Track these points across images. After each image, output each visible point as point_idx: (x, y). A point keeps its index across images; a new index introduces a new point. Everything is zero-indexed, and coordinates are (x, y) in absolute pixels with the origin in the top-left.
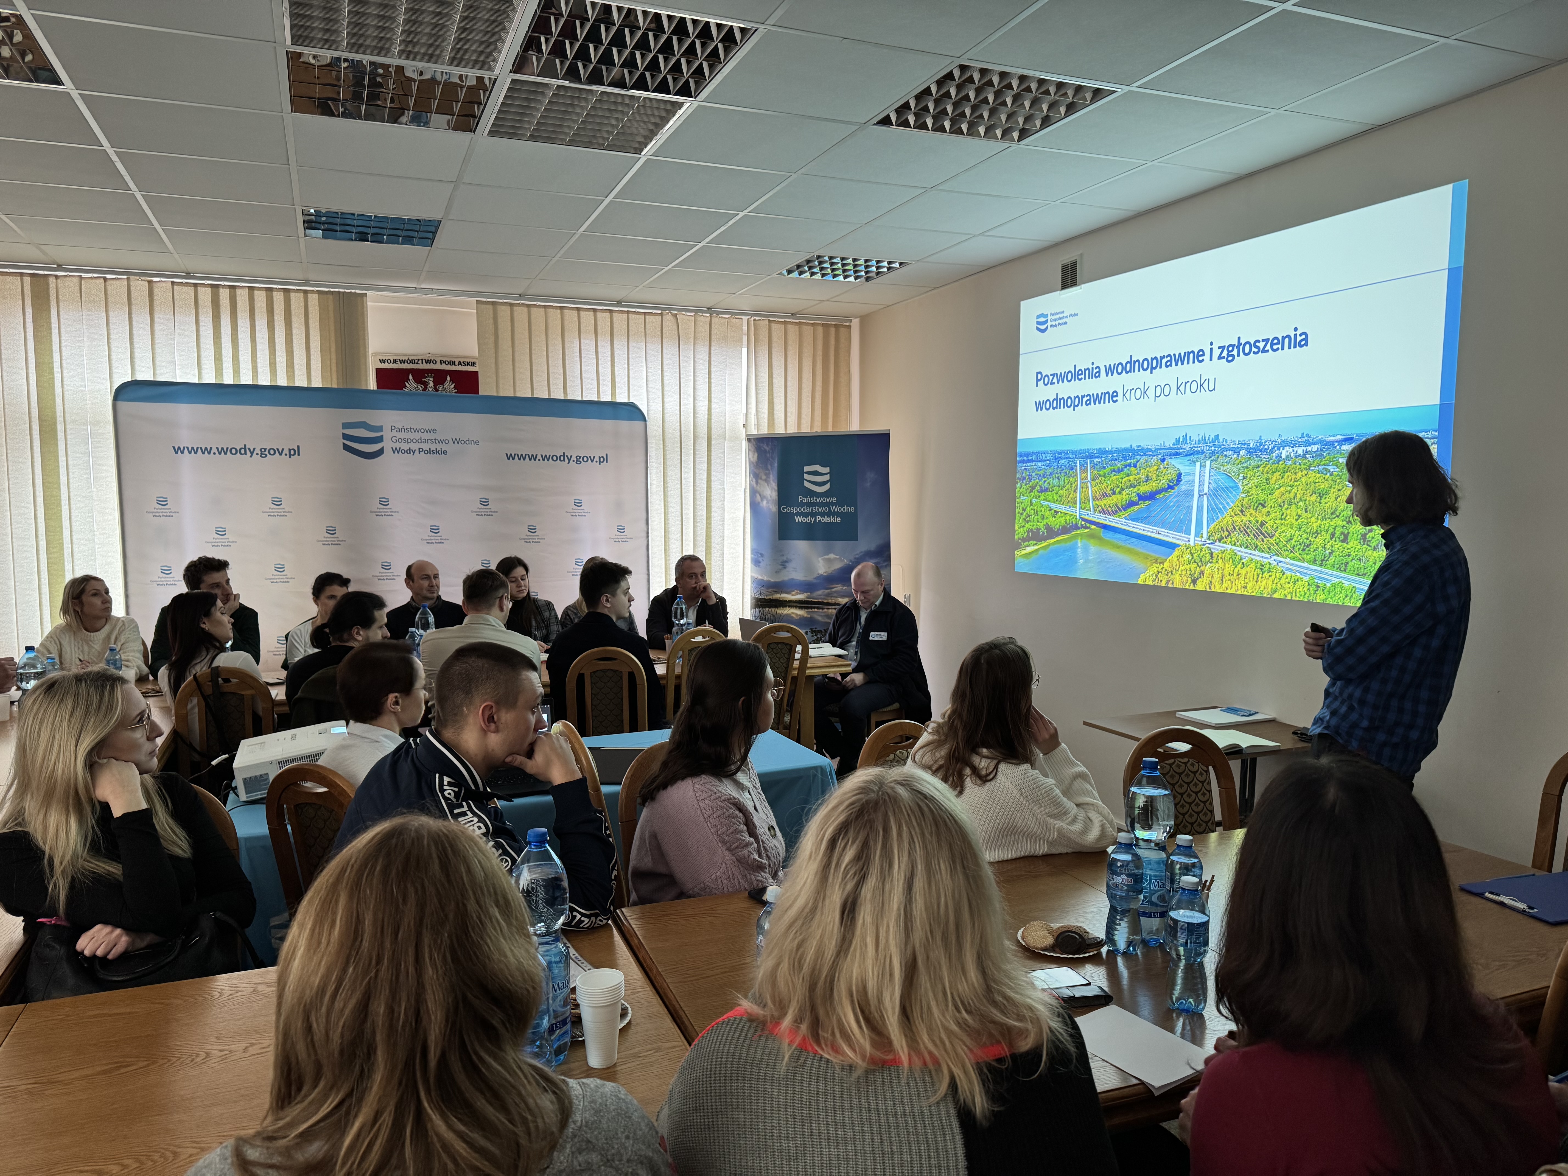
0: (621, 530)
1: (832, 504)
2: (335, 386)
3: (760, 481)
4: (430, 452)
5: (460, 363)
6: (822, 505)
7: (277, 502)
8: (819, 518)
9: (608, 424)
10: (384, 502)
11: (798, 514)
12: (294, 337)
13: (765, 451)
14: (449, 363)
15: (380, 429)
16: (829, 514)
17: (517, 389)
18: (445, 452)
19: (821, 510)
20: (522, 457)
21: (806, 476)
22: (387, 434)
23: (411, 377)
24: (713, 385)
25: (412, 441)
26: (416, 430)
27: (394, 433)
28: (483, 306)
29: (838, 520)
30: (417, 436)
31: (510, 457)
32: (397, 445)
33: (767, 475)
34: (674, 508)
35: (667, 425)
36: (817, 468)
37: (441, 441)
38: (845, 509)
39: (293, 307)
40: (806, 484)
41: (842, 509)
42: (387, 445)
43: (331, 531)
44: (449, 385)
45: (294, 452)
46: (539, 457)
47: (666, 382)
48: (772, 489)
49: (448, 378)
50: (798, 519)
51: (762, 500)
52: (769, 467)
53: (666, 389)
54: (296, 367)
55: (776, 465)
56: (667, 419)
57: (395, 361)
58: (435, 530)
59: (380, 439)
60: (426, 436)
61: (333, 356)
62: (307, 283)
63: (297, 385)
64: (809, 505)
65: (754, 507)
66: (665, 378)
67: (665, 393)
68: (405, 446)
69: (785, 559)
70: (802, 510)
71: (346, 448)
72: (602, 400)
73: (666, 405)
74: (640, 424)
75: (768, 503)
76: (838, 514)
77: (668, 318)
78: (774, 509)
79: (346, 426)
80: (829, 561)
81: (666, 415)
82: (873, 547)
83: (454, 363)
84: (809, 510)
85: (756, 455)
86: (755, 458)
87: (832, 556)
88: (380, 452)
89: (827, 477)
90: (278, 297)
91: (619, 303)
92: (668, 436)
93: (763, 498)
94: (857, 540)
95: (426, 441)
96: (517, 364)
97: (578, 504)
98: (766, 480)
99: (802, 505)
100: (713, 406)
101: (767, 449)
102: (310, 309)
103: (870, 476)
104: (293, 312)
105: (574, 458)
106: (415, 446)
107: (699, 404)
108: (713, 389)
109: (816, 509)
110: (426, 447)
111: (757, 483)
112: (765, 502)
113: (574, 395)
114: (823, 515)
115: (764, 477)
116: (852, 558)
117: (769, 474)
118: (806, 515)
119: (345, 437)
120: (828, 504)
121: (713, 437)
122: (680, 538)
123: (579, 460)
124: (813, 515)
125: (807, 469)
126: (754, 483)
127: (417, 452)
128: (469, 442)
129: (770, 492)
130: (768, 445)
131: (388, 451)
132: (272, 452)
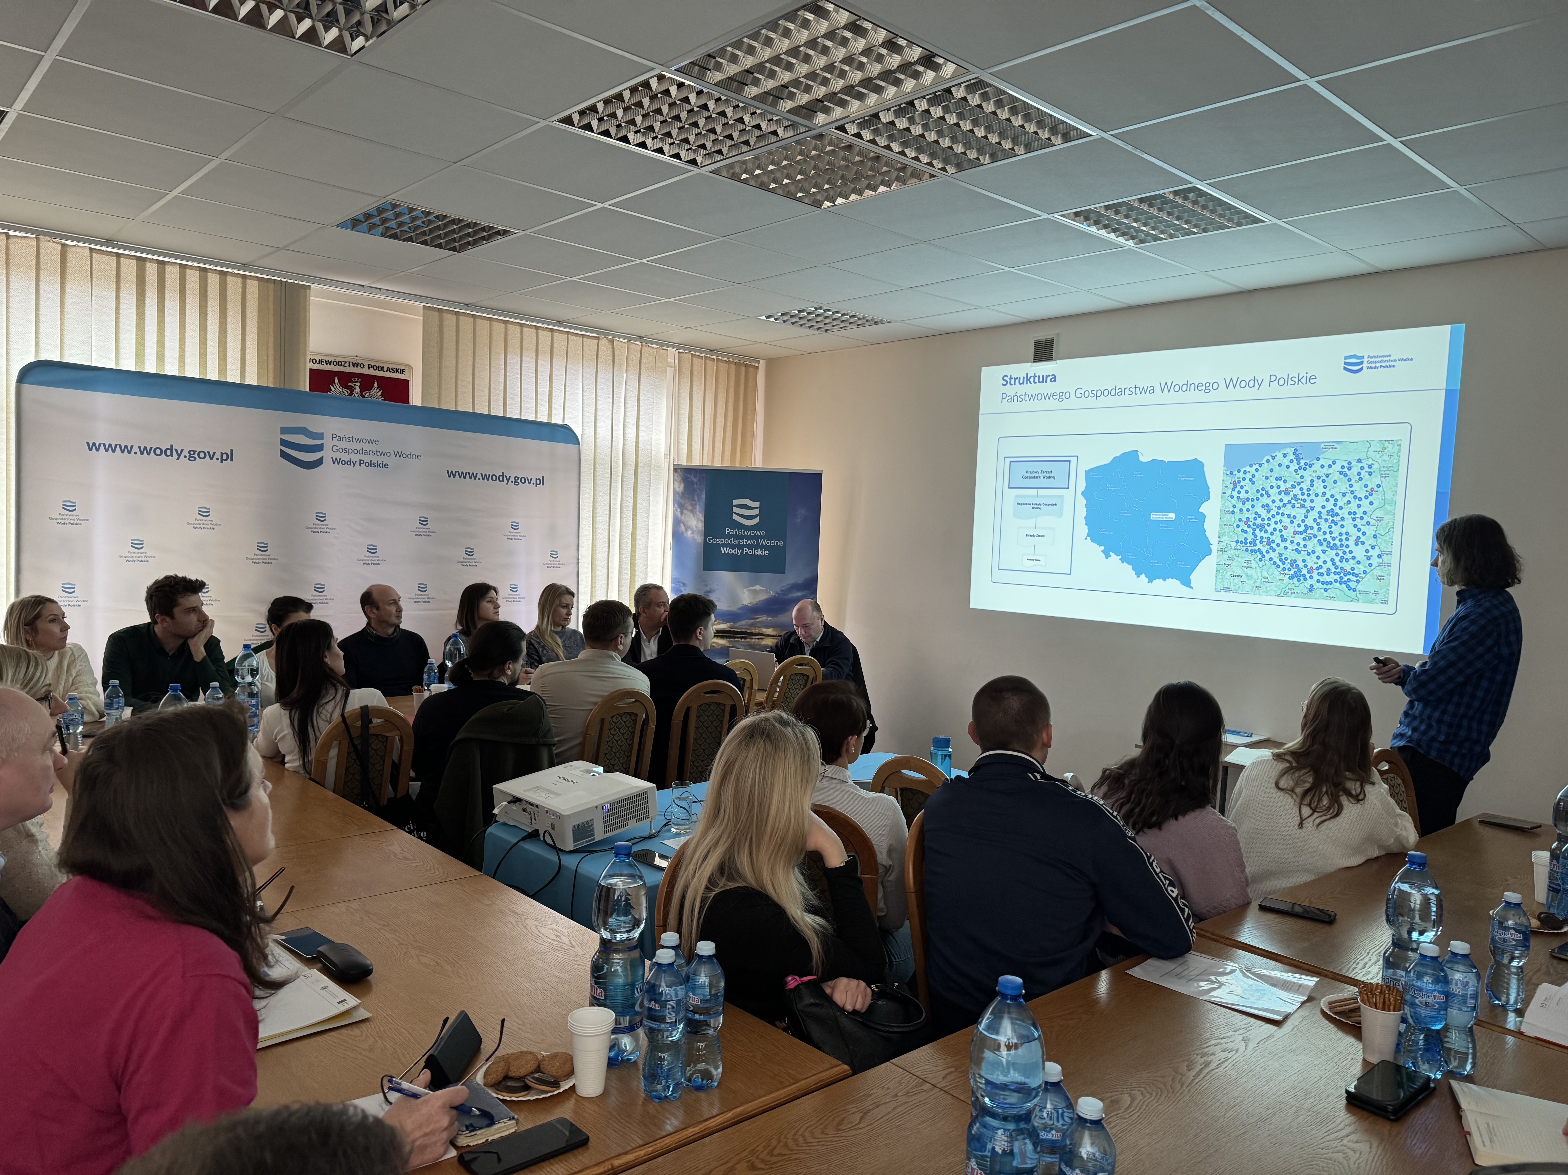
0: (554, 555)
1: (761, 537)
2: (271, 385)
3: (685, 511)
4: (370, 464)
5: (388, 369)
6: (749, 538)
7: (204, 513)
8: (746, 550)
9: (545, 445)
10: (321, 518)
11: (724, 545)
12: (229, 326)
13: (693, 483)
14: (378, 368)
15: (320, 436)
16: (757, 547)
17: (459, 403)
18: (386, 466)
19: (749, 542)
20: (463, 475)
21: (735, 509)
22: (327, 442)
23: (336, 381)
24: (641, 413)
25: (353, 451)
26: (358, 440)
27: (335, 441)
28: (429, 313)
29: (766, 553)
30: (358, 446)
31: (451, 474)
32: (338, 455)
33: (693, 506)
34: (602, 536)
35: (598, 451)
36: (747, 502)
37: (383, 454)
38: (774, 543)
39: (229, 293)
40: (735, 517)
41: (770, 543)
42: (327, 454)
43: (263, 548)
44: (376, 392)
45: (226, 457)
46: (479, 476)
47: (599, 407)
48: (698, 520)
49: (376, 385)
50: (724, 550)
51: (686, 530)
52: (696, 498)
53: (599, 413)
54: (229, 360)
55: (704, 496)
56: (598, 444)
57: (321, 362)
58: (372, 550)
59: (320, 448)
60: (367, 447)
61: (271, 352)
62: (245, 266)
63: (229, 380)
64: (736, 537)
65: (677, 536)
66: (599, 403)
67: (598, 417)
68: (345, 457)
70: (729, 541)
71: (284, 455)
72: (538, 420)
73: (599, 430)
74: (574, 447)
75: (693, 533)
76: (766, 547)
77: (604, 342)
78: (700, 539)
79: (284, 431)
80: (755, 592)
81: (598, 440)
82: (800, 580)
83: (382, 368)
84: (736, 542)
85: (682, 485)
86: (681, 488)
87: (758, 587)
88: (319, 462)
89: (757, 511)
90: (214, 281)
91: (560, 323)
92: (599, 461)
93: (687, 528)
94: (784, 573)
95: (367, 453)
96: (460, 377)
97: (515, 527)
98: (691, 511)
99: (729, 536)
100: (641, 434)
101: (695, 480)
102: (249, 297)
103: (802, 512)
104: (229, 298)
105: (512, 479)
106: (356, 458)
107: (628, 431)
108: (641, 417)
109: (744, 542)
110: (367, 458)
111: (682, 513)
112: (689, 532)
113: (513, 414)
114: (750, 547)
115: (690, 508)
116: (778, 590)
117: (696, 505)
118: (732, 547)
119: (284, 443)
120: (756, 538)
121: (640, 465)
122: (606, 565)
123: (517, 481)
124: (741, 547)
125: (735, 502)
126: (678, 513)
127: (358, 464)
128: (410, 456)
129: (695, 522)
130: (695, 476)
131: (327, 461)
132: (202, 455)
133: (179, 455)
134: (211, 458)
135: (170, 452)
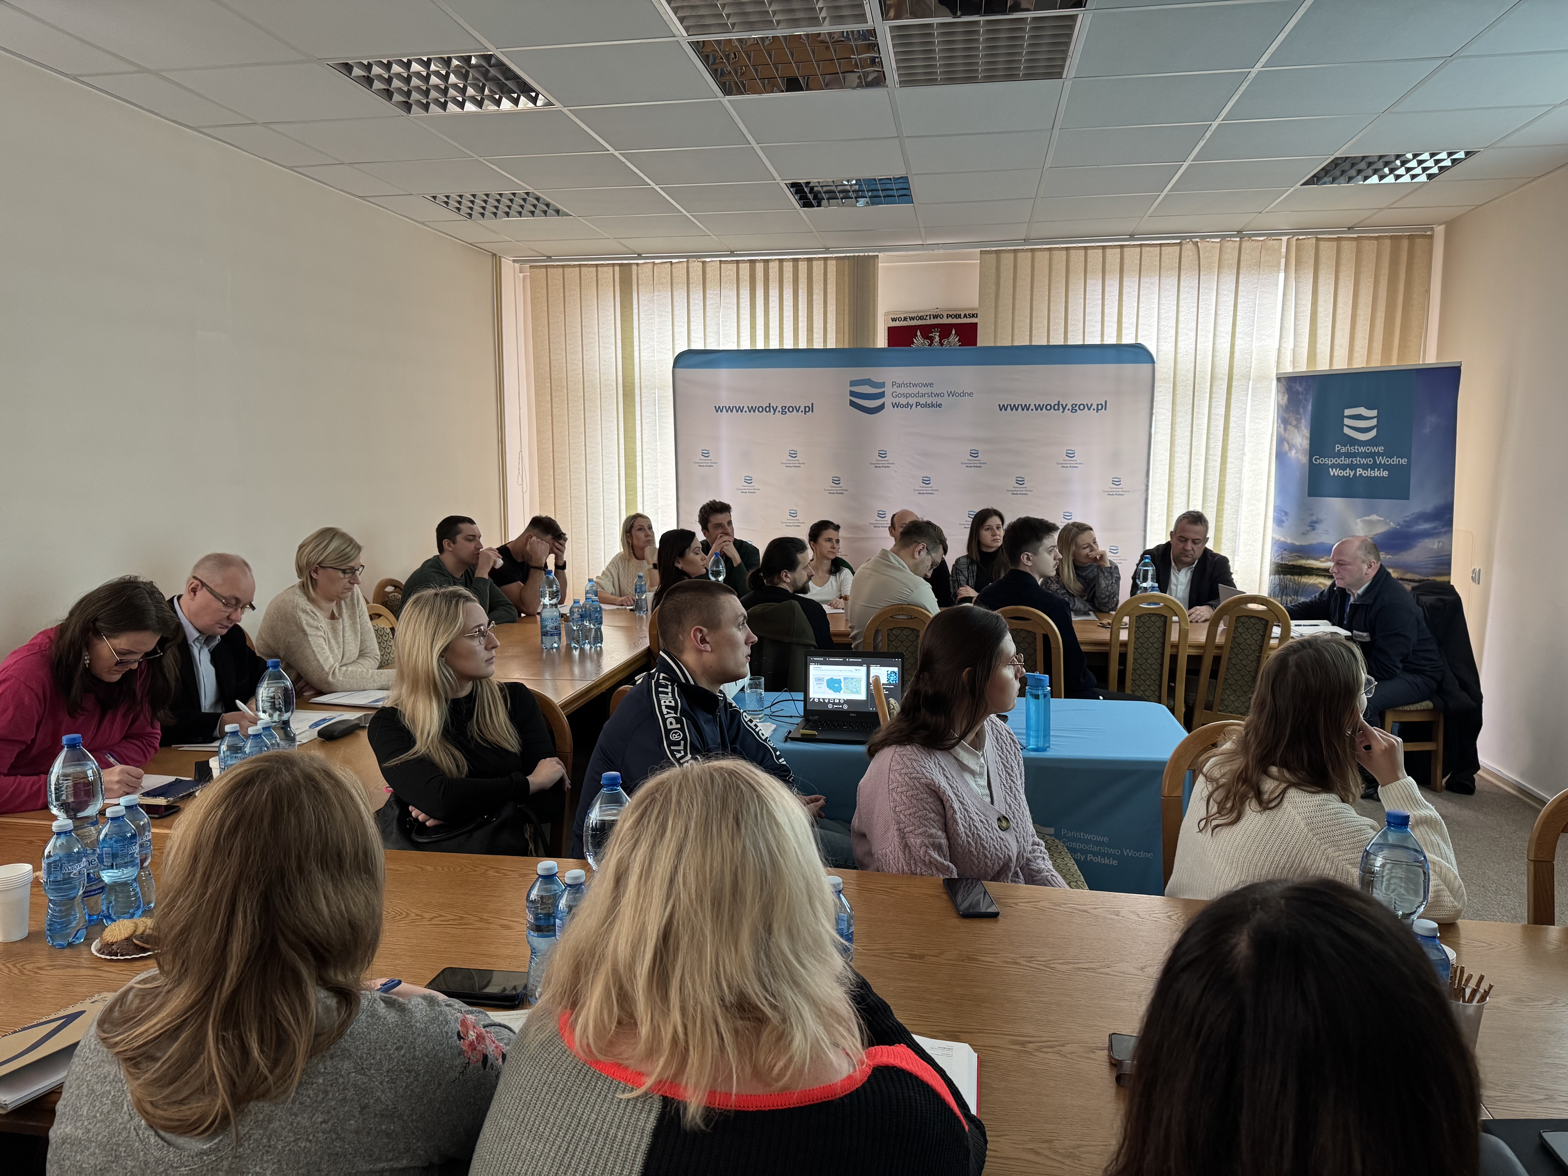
0: (1116, 482)
1: (1378, 454)
2: (847, 347)
3: (1289, 427)
4: (926, 405)
5: (965, 316)
6: (1365, 455)
7: (793, 455)
8: (1359, 471)
9: (1110, 369)
10: (882, 455)
11: (1334, 466)
12: (814, 303)
13: (1298, 393)
14: (955, 316)
15: (882, 385)
16: (1374, 466)
17: (1015, 338)
18: (940, 406)
19: (1364, 461)
20: (1014, 408)
21: (1347, 421)
22: (888, 390)
23: (919, 333)
24: (1238, 318)
25: (910, 395)
26: (915, 385)
27: (895, 389)
28: (986, 256)
29: (1385, 474)
30: (914, 390)
31: (1002, 408)
32: (897, 400)
33: (1299, 420)
34: (1181, 459)
35: (1179, 366)
36: (1362, 411)
37: (937, 395)
38: (1395, 461)
39: (814, 275)
40: (1347, 431)
41: (1391, 461)
42: (888, 400)
43: (836, 481)
44: (954, 339)
45: (809, 409)
46: (1032, 407)
47: (1181, 319)
48: (1303, 436)
49: (953, 332)
50: (1333, 472)
51: (1290, 449)
52: (1301, 410)
53: (1180, 326)
54: (815, 330)
55: (1310, 408)
56: (1179, 360)
57: (905, 319)
58: (926, 481)
59: (882, 395)
60: (923, 390)
61: (847, 318)
62: (827, 250)
63: (815, 347)
64: (1348, 455)
65: (1281, 457)
66: (1181, 314)
67: (1180, 330)
68: (903, 401)
69: (1314, 519)
70: (1339, 461)
71: (852, 404)
72: (1105, 343)
73: (1180, 344)
74: (1147, 367)
75: (1297, 452)
76: (1385, 467)
77: (1188, 247)
78: (1304, 460)
79: (853, 383)
80: (1371, 523)
81: (1179, 356)
82: (1429, 507)
83: (960, 316)
84: (1348, 461)
85: (1286, 397)
86: (1284, 400)
87: (1374, 517)
88: (882, 407)
89: (1374, 422)
90: (803, 267)
91: (1132, 237)
92: (1179, 378)
93: (1291, 447)
94: (1408, 499)
95: (923, 395)
96: (1017, 312)
97: (1070, 454)
98: (1297, 427)
99: (1339, 455)
100: (1238, 342)
101: (1300, 390)
102: (829, 275)
103: (1431, 420)
104: (814, 279)
105: (1069, 407)
106: (912, 401)
107: (1219, 340)
108: (1238, 323)
109: (1357, 461)
110: (922, 401)
111: (1285, 429)
112: (1293, 452)
113: (1075, 339)
114: (1365, 467)
115: (1294, 423)
116: (1400, 520)
117: (1301, 418)
118: (1343, 467)
119: (852, 394)
120: (1372, 455)
121: (1235, 377)
122: (1186, 492)
123: (1073, 410)
124: (1353, 467)
125: (1347, 412)
126: (1282, 430)
127: (914, 406)
128: (963, 394)
129: (1301, 439)
130: (1301, 384)
131: (888, 406)
132: (791, 409)
133: (775, 411)
134: (798, 411)
135: (769, 408)
